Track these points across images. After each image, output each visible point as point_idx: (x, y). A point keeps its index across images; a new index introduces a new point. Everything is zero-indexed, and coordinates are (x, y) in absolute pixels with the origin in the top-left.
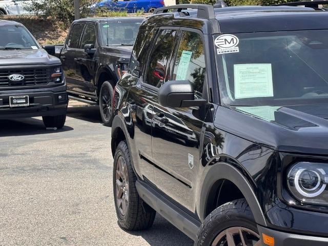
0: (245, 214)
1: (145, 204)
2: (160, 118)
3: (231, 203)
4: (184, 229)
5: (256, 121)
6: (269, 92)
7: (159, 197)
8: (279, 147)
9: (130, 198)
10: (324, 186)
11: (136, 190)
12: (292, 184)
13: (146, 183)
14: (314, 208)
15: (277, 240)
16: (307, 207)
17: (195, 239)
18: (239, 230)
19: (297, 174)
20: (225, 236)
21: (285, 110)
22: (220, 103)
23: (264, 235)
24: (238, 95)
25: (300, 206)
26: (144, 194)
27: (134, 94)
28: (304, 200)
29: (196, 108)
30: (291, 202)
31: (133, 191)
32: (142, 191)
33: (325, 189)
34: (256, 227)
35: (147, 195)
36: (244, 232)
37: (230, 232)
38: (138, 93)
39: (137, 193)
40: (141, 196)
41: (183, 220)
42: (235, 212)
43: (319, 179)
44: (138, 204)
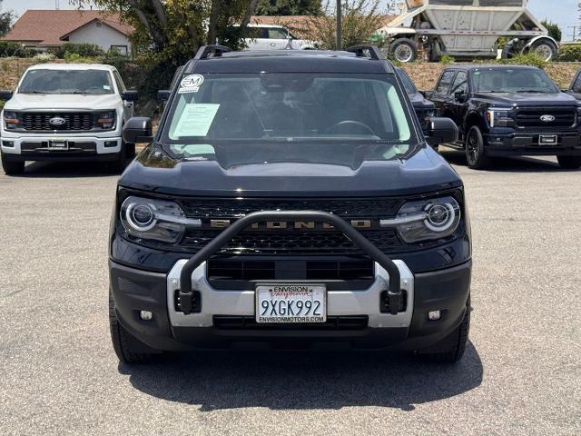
6: (203, 132)
19: (128, 207)
33: (157, 224)
43: (151, 214)
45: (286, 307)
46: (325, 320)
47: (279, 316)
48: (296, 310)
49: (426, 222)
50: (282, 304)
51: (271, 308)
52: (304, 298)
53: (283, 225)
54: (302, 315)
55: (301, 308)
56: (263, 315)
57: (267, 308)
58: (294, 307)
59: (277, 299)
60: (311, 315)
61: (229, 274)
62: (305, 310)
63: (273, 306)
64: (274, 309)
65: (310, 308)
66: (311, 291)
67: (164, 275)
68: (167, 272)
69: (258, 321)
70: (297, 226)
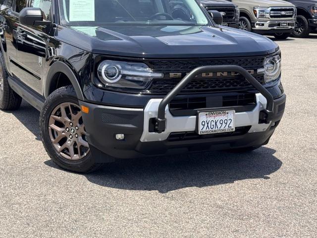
0: (73, 94)
1: (14, 92)
2: (22, 34)
3: (64, 87)
4: (37, 106)
5: (84, 36)
6: (92, 18)
7: (22, 87)
8: (93, 50)
9: (4, 88)
10: (120, 76)
11: (8, 83)
12: (101, 75)
13: (15, 78)
14: (114, 89)
15: (90, 109)
16: (110, 88)
17: (41, 110)
18: (69, 104)
19: (103, 68)
20: (60, 108)
21: (102, 29)
22: (60, 23)
23: (83, 107)
24: (72, 19)
25: (105, 88)
26: (13, 85)
27: (10, 20)
28: (107, 84)
29: (45, 27)
30: (100, 85)
31: (6, 84)
32: (12, 83)
33: (121, 78)
34: (78, 101)
35: (15, 86)
36: (71, 106)
37: (62, 105)
38: (13, 19)
39: (9, 85)
40: (11, 86)
41: (36, 100)
42: (66, 93)
43: (118, 71)
44: (10, 92)
45: (214, 124)
46: (234, 130)
47: (210, 129)
50: (212, 122)
51: (206, 125)
52: (223, 118)
53: (211, 75)
54: (222, 128)
55: (222, 124)
56: (202, 130)
57: (204, 125)
58: (218, 124)
59: (210, 119)
60: (227, 127)
61: (180, 106)
62: (224, 125)
63: (208, 124)
64: (208, 126)
65: (226, 123)
66: (227, 113)
67: (142, 110)
68: (143, 107)
69: (199, 134)
70: (219, 74)
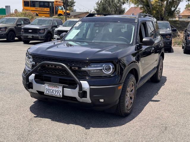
46: (62, 97)
47: (50, 93)
48: (55, 93)
49: (103, 70)
50: (51, 90)
51: (48, 91)
52: (57, 89)
53: (53, 66)
56: (46, 93)
57: (47, 90)
58: (54, 91)
59: (51, 88)
60: (58, 94)
62: (57, 93)
63: (49, 90)
64: (49, 91)
65: (58, 92)
66: (58, 87)
69: (45, 94)
70: (57, 67)
